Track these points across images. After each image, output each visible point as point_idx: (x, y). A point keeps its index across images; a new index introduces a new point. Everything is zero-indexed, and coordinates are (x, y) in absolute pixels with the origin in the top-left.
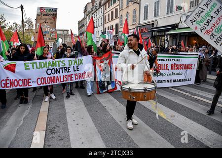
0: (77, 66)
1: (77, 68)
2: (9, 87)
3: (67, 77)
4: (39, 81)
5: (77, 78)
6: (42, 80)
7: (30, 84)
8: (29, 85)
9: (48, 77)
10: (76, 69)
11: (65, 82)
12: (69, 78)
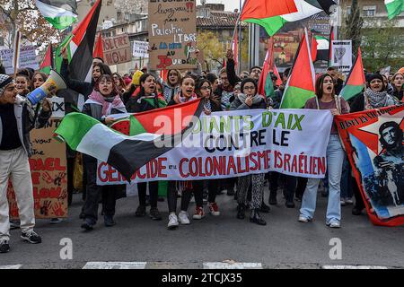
0: (283, 133)
1: (283, 139)
2: (115, 180)
3: (256, 158)
4: (186, 166)
5: (279, 162)
6: (194, 163)
7: (163, 172)
8: (160, 175)
9: (209, 158)
10: (278, 139)
11: (251, 172)
12: (262, 160)
